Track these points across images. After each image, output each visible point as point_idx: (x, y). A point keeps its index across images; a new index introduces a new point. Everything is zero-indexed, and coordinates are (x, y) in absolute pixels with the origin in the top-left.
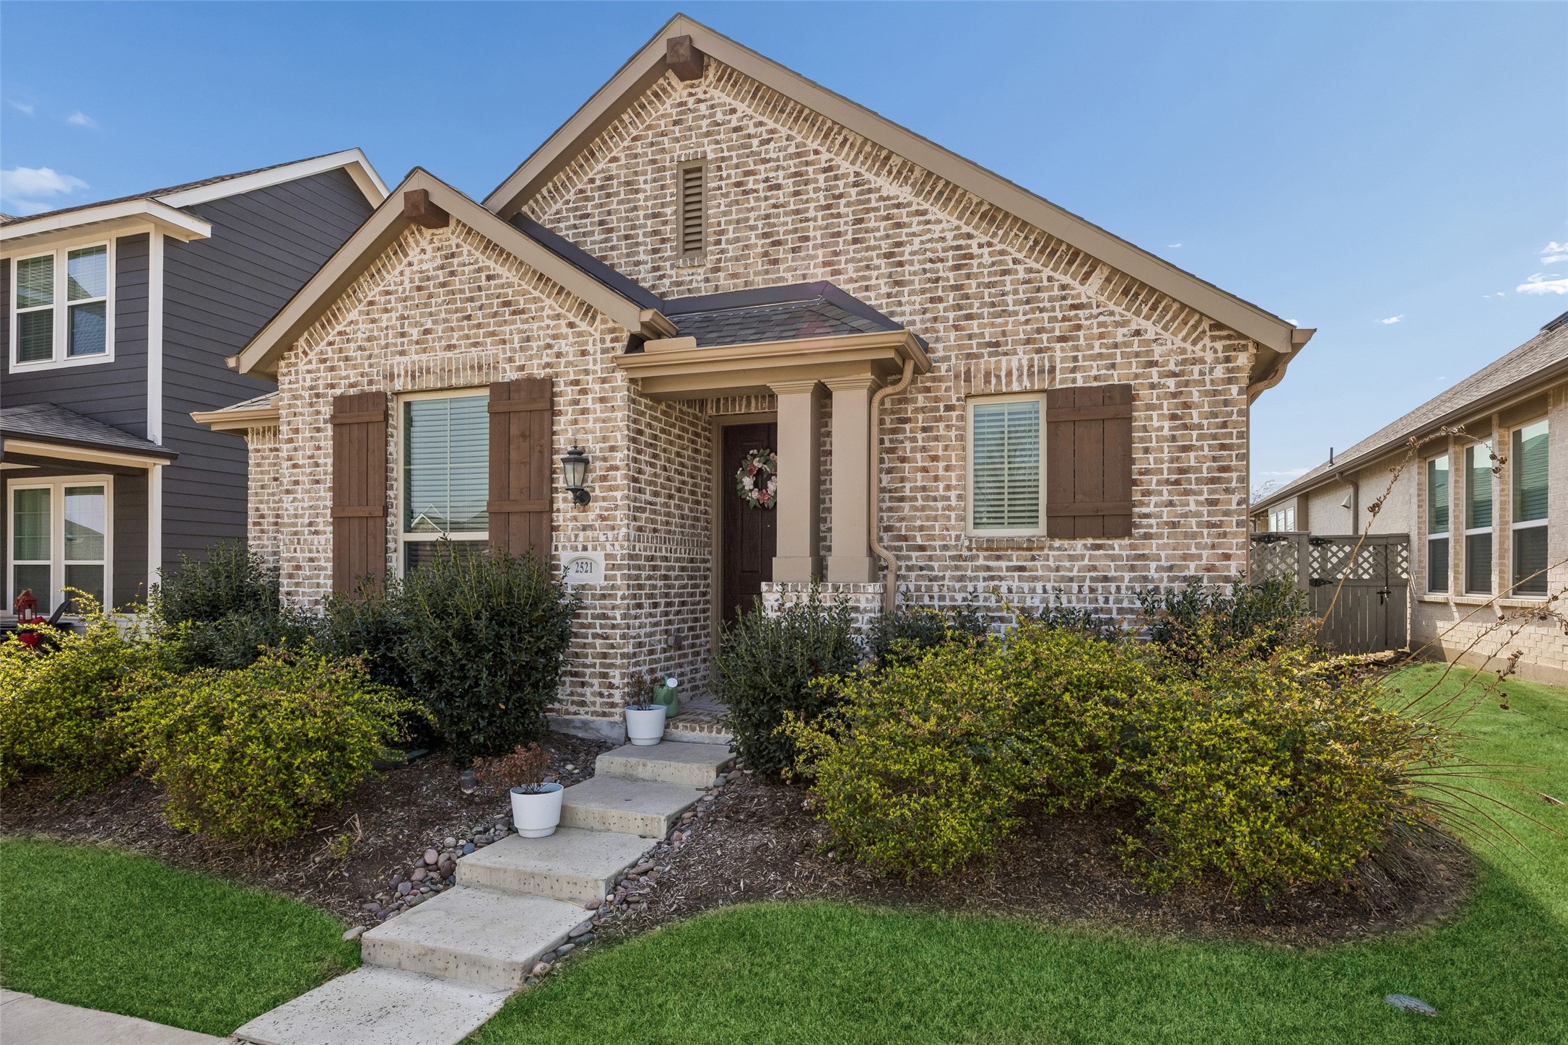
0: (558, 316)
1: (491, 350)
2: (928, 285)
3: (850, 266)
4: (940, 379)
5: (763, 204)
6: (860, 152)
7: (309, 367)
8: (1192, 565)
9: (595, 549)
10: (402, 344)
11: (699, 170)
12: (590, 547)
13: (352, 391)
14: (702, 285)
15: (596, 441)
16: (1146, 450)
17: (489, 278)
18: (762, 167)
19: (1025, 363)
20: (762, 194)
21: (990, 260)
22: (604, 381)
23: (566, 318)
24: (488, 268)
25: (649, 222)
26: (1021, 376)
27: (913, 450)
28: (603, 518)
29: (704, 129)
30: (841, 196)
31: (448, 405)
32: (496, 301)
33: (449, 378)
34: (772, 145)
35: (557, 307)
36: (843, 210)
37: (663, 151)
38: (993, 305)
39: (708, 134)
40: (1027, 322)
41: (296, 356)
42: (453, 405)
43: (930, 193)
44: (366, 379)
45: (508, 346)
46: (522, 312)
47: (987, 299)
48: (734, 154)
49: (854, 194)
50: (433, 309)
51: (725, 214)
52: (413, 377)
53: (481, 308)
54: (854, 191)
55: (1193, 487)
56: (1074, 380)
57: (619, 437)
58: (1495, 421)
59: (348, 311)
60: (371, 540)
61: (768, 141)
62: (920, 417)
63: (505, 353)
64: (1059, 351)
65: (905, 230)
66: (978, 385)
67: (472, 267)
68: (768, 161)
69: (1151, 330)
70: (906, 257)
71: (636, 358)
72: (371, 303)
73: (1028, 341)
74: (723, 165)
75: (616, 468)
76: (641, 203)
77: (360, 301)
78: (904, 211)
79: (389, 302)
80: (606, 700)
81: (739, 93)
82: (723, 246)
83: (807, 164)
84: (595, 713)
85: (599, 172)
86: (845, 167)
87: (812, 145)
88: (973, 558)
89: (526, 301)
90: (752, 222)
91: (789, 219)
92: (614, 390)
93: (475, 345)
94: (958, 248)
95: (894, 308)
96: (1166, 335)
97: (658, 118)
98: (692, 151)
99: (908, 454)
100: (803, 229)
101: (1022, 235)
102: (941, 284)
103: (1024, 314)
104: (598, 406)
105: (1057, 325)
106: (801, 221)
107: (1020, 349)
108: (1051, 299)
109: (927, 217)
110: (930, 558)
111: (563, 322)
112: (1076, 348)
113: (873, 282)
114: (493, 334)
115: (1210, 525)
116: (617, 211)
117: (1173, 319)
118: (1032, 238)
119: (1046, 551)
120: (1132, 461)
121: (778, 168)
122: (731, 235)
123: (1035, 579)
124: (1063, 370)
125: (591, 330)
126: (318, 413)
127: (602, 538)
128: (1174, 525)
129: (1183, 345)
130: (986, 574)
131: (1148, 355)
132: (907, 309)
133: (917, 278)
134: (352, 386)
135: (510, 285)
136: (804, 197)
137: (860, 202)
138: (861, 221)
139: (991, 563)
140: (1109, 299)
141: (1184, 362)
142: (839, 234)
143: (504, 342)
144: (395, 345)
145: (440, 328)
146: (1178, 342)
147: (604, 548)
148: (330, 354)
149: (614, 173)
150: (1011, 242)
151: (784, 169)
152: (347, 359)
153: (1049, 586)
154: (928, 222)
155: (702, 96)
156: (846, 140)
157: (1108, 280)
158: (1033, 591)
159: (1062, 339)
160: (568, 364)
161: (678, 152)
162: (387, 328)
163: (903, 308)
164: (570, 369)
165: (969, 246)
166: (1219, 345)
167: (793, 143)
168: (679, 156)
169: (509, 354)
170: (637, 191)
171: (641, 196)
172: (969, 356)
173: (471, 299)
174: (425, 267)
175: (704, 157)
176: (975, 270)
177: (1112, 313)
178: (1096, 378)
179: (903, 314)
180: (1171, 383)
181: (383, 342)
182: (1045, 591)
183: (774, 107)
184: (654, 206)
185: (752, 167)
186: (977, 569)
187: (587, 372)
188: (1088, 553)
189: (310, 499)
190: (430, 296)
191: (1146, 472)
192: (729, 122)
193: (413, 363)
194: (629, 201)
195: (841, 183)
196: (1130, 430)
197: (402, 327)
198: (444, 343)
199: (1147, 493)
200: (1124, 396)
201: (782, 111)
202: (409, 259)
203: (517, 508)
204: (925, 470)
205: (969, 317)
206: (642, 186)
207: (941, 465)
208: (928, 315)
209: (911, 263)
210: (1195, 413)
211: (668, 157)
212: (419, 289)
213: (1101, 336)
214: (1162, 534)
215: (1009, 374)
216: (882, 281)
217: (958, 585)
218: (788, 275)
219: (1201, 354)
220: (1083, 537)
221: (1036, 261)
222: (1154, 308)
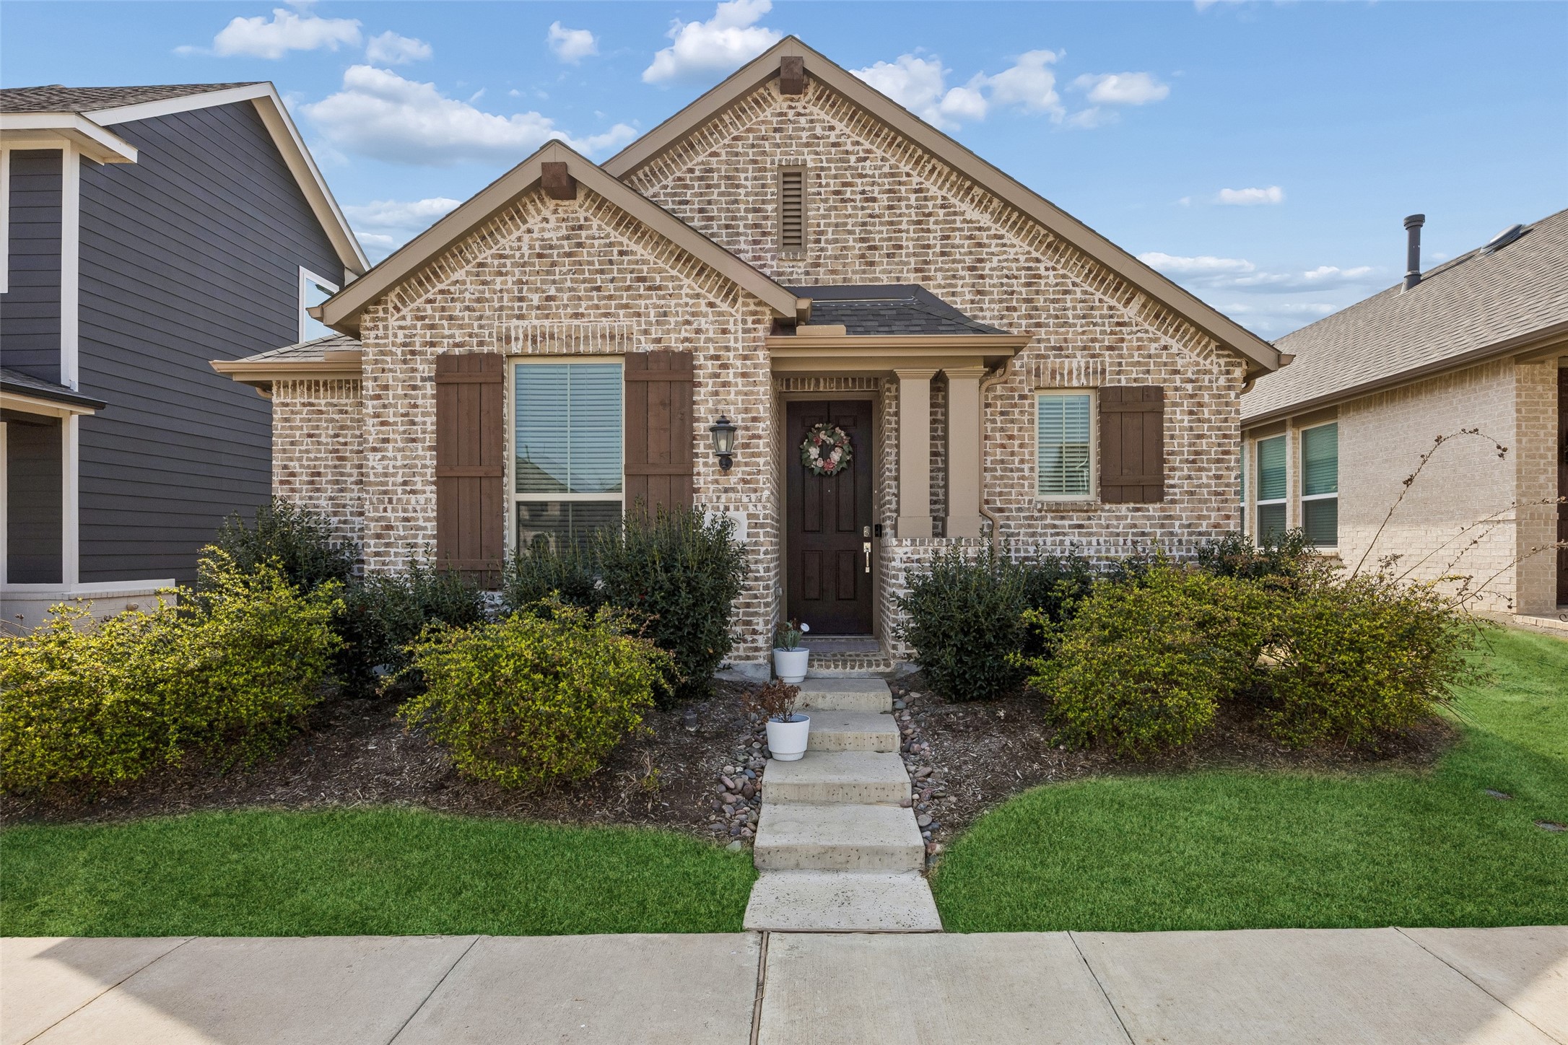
0: (698, 296)
1: (623, 322)
2: (1005, 296)
3: (939, 275)
4: (1015, 374)
5: (860, 213)
6: (946, 180)
7: (402, 323)
8: (1204, 523)
9: (737, 509)
10: (520, 308)
11: (799, 175)
12: (732, 508)
13: (457, 351)
14: (803, 277)
15: (738, 411)
16: (1172, 437)
17: (621, 253)
18: (859, 181)
19: (1083, 365)
20: (859, 205)
21: (1055, 281)
22: (745, 358)
23: (705, 297)
24: (621, 244)
25: (750, 216)
26: (1079, 375)
27: (993, 430)
28: (745, 482)
29: (804, 140)
30: (930, 215)
31: (568, 370)
32: (629, 276)
33: (577, 345)
34: (868, 163)
35: (696, 287)
36: (932, 227)
37: (764, 153)
38: (1057, 317)
39: (807, 145)
40: (1083, 333)
41: (386, 311)
42: (574, 371)
43: (1006, 221)
44: (475, 340)
45: (643, 319)
46: (659, 288)
47: (1052, 312)
48: (833, 165)
49: (941, 215)
50: (557, 277)
51: (824, 217)
52: (534, 341)
53: (612, 281)
54: (941, 212)
55: (1205, 465)
56: (1119, 381)
57: (761, 409)
58: (1288, 423)
59: (453, 270)
60: (485, 500)
61: (865, 159)
62: (999, 403)
63: (639, 324)
64: (1108, 357)
65: (985, 250)
66: (1045, 380)
67: (602, 241)
68: (865, 176)
69: (1175, 346)
70: (987, 272)
71: (781, 340)
72: (481, 265)
73: (1085, 348)
74: (823, 174)
75: (759, 437)
76: (742, 197)
77: (468, 262)
78: (984, 234)
79: (504, 265)
80: (749, 645)
81: (837, 113)
82: (823, 245)
83: (900, 183)
84: (740, 658)
85: (698, 164)
86: (934, 190)
87: (905, 168)
88: (1042, 518)
89: (662, 279)
90: (849, 227)
91: (884, 229)
92: (755, 366)
93: (606, 315)
94: (1029, 269)
95: (977, 313)
96: (1186, 351)
97: (758, 123)
98: (792, 158)
99: (989, 433)
100: (897, 239)
101: (1080, 264)
102: (1015, 296)
103: (1081, 327)
104: (739, 380)
105: (1106, 337)
106: (895, 232)
107: (1079, 353)
108: (1102, 317)
109: (1003, 241)
110: (1008, 518)
111: (703, 302)
112: (1121, 356)
113: (959, 289)
114: (626, 306)
115: (1217, 494)
116: (717, 202)
117: (1190, 340)
118: (1088, 267)
119: (1099, 513)
120: (1162, 445)
121: (873, 184)
122: (830, 236)
123: (1090, 534)
124: (1111, 373)
125: (733, 311)
126: (414, 370)
127: (745, 500)
128: (1192, 493)
129: (1197, 359)
130: (1053, 531)
131: (1173, 365)
132: (988, 314)
133: (995, 290)
134: (456, 345)
135: (644, 262)
136: (898, 212)
137: (946, 222)
138: (948, 237)
139: (1056, 522)
140: (1145, 320)
141: (1198, 372)
142: (928, 247)
143: (639, 315)
144: (512, 308)
145: (566, 296)
146: (1194, 358)
147: (746, 508)
148: (429, 312)
149: (715, 166)
150: (1071, 269)
151: (879, 185)
152: (451, 318)
153: (1101, 540)
154: (1004, 245)
155: (802, 111)
156: (934, 168)
157: (1144, 306)
158: (1090, 544)
159: (1110, 348)
160: (708, 340)
161: (779, 157)
162: (501, 291)
163: (984, 313)
164: (710, 345)
165: (1038, 269)
166: (1222, 361)
167: (887, 164)
168: (780, 161)
169: (644, 327)
170: (738, 186)
171: (742, 191)
172: (1038, 356)
173: (602, 272)
174: (547, 235)
175: (804, 165)
176: (1042, 288)
177: (1147, 332)
178: (1135, 380)
179: (984, 318)
180: (1189, 386)
181: (497, 305)
182: (1099, 544)
183: (870, 131)
184: (754, 202)
185: (850, 180)
186: (1046, 527)
187: (728, 349)
188: (1130, 514)
189: (404, 458)
190: (554, 264)
191: (1172, 453)
192: (828, 137)
193: (535, 327)
194: (730, 194)
195: (930, 204)
196: (1161, 421)
197: (520, 291)
198: (569, 310)
199: (1173, 469)
200: (1158, 393)
201: (877, 135)
202: (527, 226)
203: (658, 471)
204: (1003, 446)
205: (1038, 325)
206: (743, 182)
207: (1017, 442)
208: (1005, 321)
209: (991, 277)
210: (1206, 410)
211: (769, 159)
212: (540, 256)
213: (1139, 348)
214: (1183, 500)
215: (1070, 372)
216: (966, 290)
217: (1031, 540)
218: (884, 277)
219: (1210, 367)
220: (1127, 502)
221: (1091, 285)
222: (1177, 330)
